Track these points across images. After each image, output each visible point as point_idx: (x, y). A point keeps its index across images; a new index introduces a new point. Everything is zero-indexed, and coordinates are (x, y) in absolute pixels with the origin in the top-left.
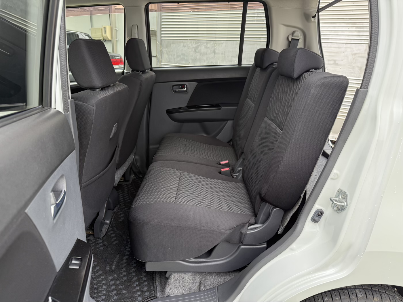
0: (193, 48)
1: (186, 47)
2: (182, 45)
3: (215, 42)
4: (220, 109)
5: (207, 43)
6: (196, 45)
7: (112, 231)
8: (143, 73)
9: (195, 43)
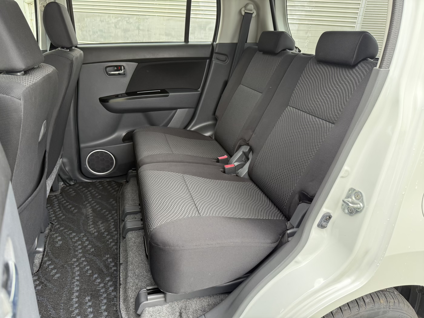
0: (113, 23)
1: (104, 22)
2: (98, 19)
3: (138, 17)
4: (168, 96)
5: (129, 18)
6: (116, 20)
7: (49, 261)
8: (70, 51)
9: (114, 18)
